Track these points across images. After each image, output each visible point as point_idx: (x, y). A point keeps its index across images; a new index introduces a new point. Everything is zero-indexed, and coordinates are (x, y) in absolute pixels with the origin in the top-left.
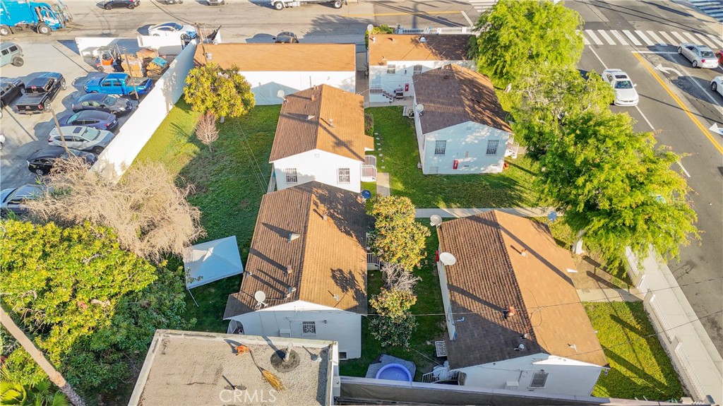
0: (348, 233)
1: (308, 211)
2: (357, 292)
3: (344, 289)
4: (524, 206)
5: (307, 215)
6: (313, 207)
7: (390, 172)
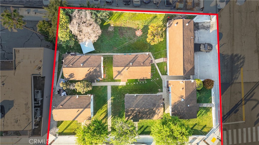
0: (86, 76)
1: (90, 67)
2: (69, 78)
3: (69, 76)
4: (112, 118)
5: (89, 67)
6: (91, 68)
7: (126, 86)
